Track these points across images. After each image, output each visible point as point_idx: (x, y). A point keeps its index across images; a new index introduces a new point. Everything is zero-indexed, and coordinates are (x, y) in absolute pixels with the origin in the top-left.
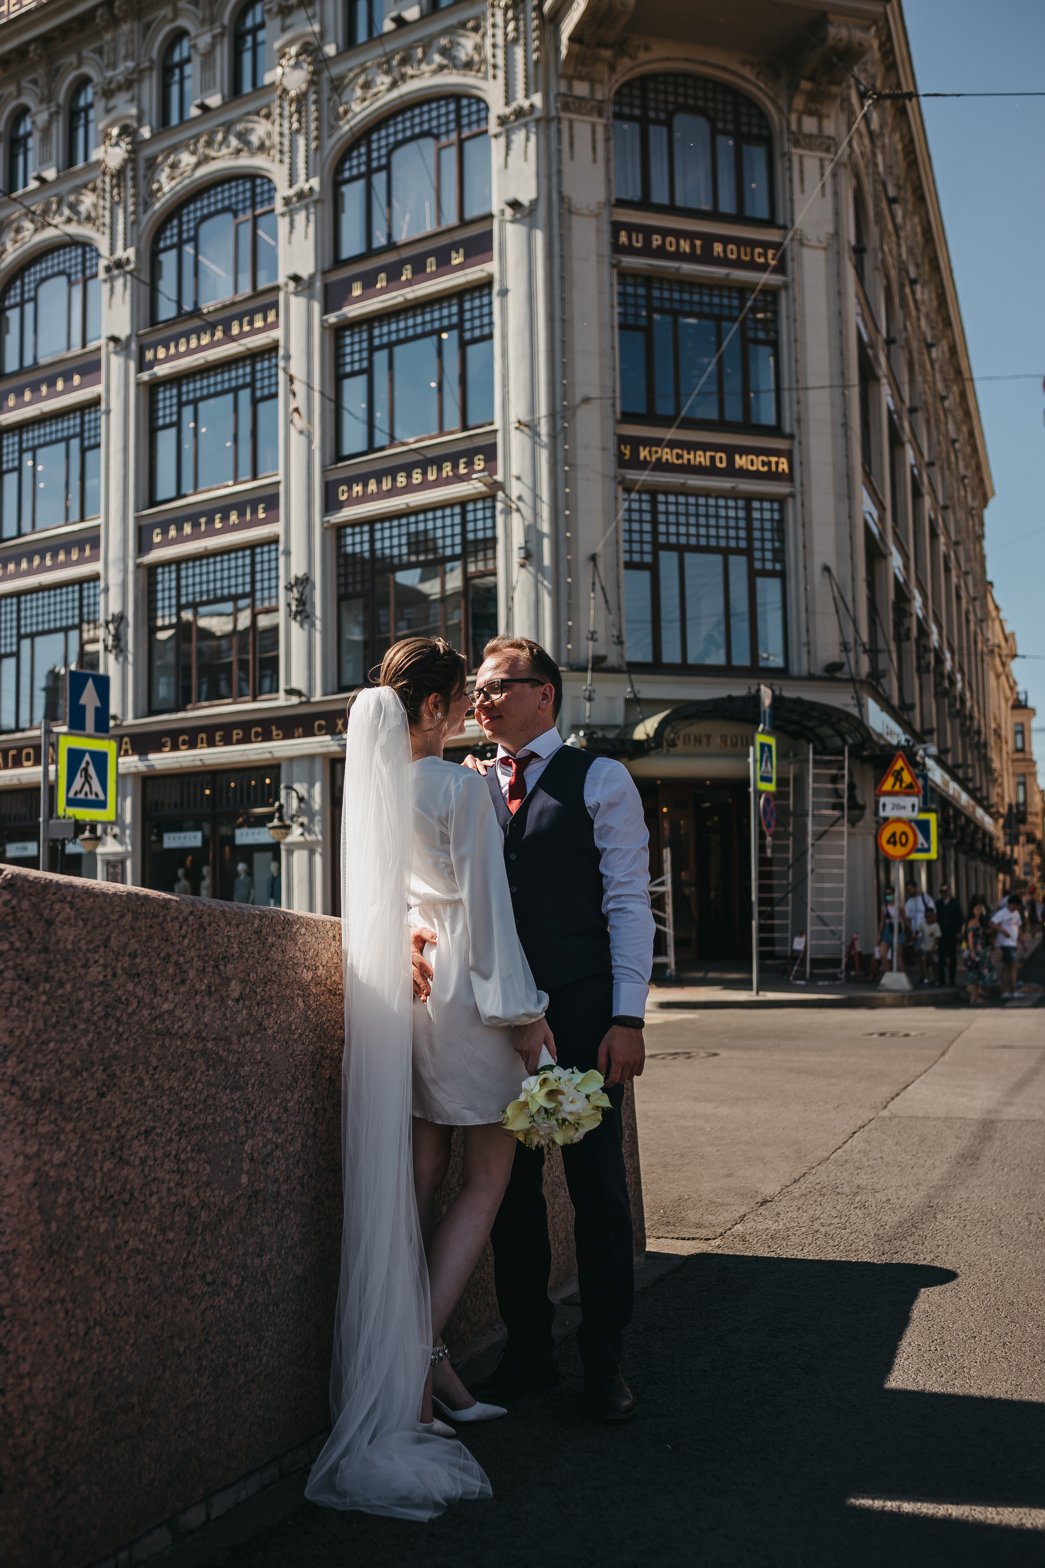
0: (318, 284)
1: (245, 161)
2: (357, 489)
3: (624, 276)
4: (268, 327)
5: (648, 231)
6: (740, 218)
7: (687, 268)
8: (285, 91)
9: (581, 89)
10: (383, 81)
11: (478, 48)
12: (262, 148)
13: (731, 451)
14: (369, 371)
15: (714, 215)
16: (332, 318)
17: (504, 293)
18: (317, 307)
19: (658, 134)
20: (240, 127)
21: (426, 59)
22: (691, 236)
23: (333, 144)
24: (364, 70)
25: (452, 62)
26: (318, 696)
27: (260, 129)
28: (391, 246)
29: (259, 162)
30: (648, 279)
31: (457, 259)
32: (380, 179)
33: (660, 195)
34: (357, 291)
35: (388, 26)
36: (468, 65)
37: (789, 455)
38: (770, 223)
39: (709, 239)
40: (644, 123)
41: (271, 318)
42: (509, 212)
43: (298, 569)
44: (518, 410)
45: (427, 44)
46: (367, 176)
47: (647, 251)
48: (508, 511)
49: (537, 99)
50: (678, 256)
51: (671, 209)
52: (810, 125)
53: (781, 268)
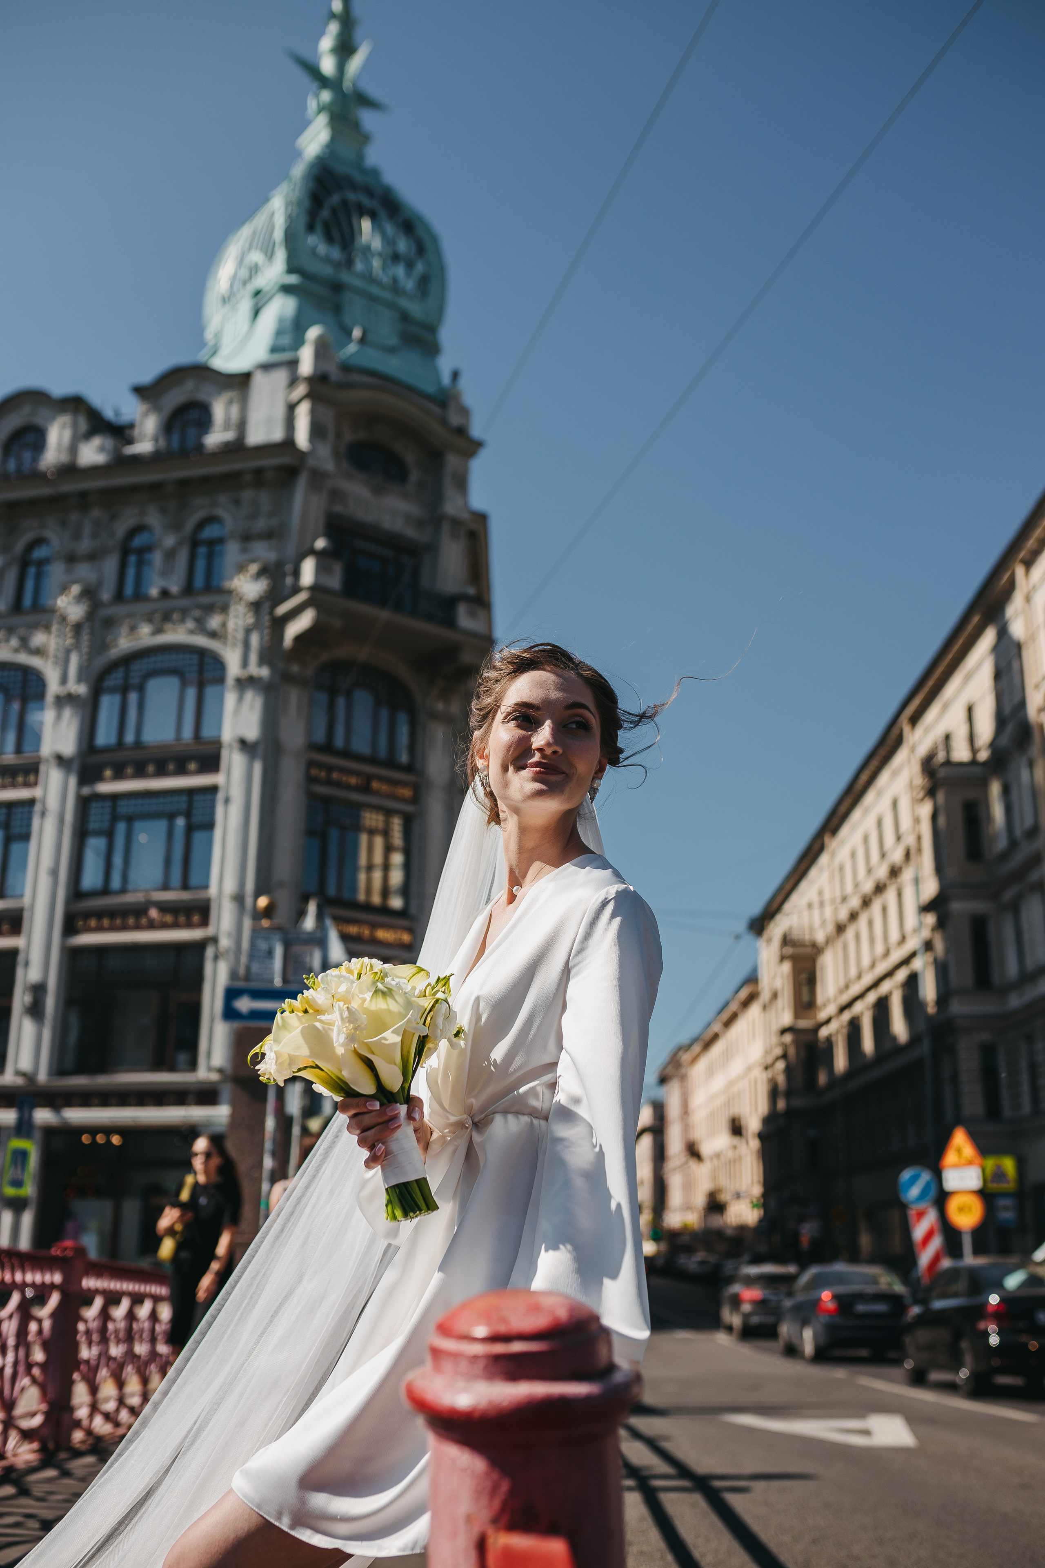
0: (76, 765)
1: (23, 658)
2: (93, 923)
3: (312, 797)
4: (27, 785)
5: (330, 768)
6: (391, 763)
7: (356, 797)
8: (64, 619)
9: (295, 668)
10: (145, 630)
11: (224, 625)
12: (39, 652)
13: (374, 926)
14: (110, 835)
15: (372, 760)
16: (86, 791)
17: (227, 801)
18: (73, 781)
19: (341, 702)
20: (22, 631)
21: (183, 621)
22: (357, 773)
23: (100, 662)
24: (131, 616)
25: (201, 627)
26: (42, 1077)
27: (39, 638)
28: (138, 744)
29: (35, 662)
30: (327, 800)
31: (192, 766)
32: (133, 697)
33: (339, 742)
34: (108, 773)
35: (154, 592)
36: (213, 635)
37: (410, 930)
38: (410, 768)
39: (369, 778)
40: (333, 693)
41: (32, 778)
42: (236, 746)
43: (34, 974)
44: (230, 886)
45: (184, 613)
46: (124, 690)
47: (329, 782)
48: (216, 958)
49: (264, 672)
50: (349, 787)
51: (347, 754)
52: (440, 706)
53: (416, 800)
